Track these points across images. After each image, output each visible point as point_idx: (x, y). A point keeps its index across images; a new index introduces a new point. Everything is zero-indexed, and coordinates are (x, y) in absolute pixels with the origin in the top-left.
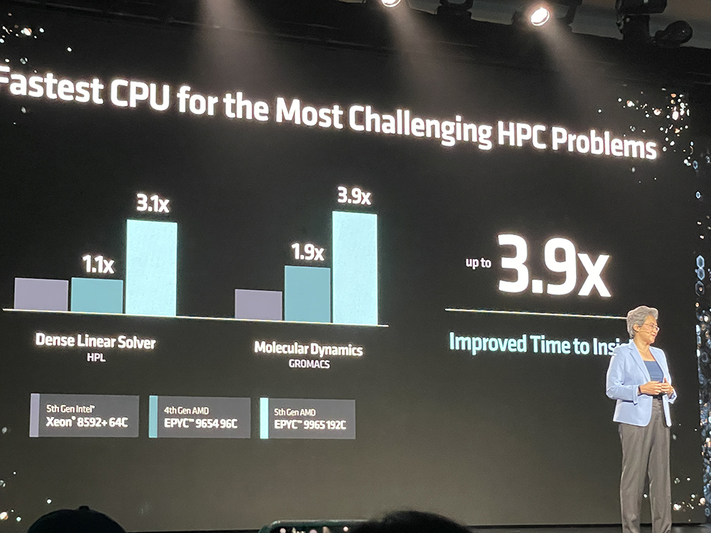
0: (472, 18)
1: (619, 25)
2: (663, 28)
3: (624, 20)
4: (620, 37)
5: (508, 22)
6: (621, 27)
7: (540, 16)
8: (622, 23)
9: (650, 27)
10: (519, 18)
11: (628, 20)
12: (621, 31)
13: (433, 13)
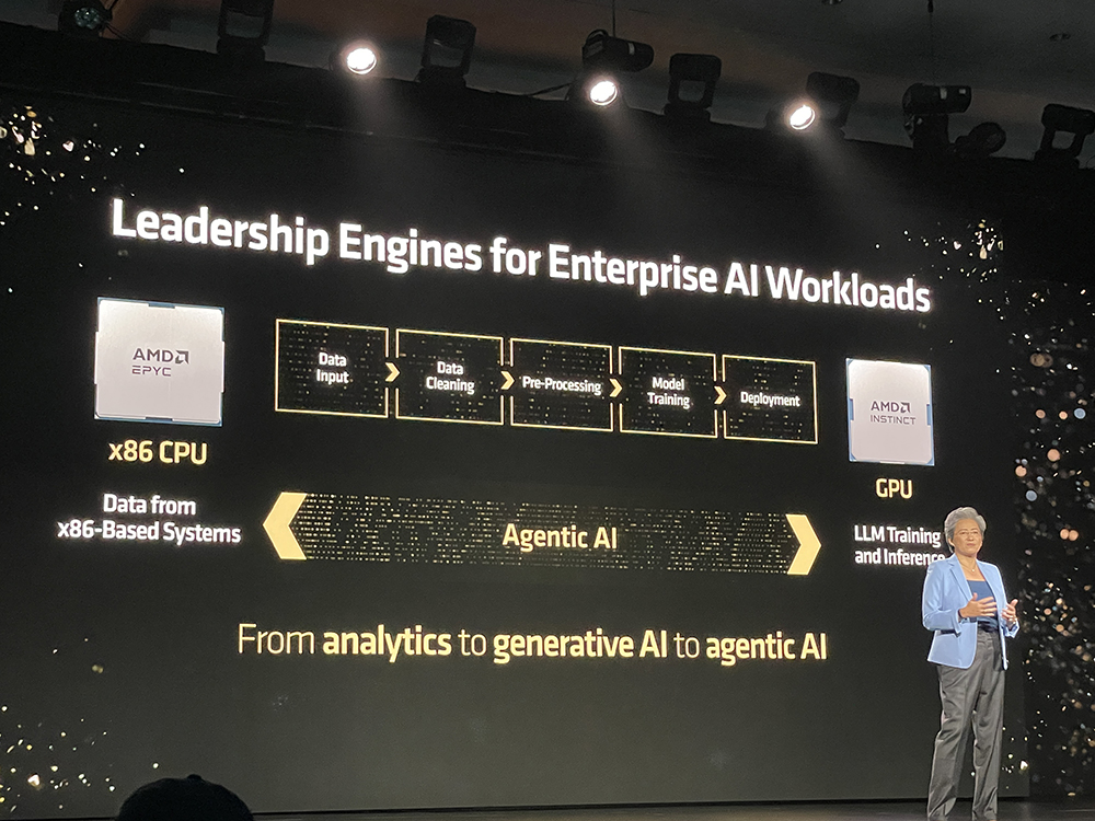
0: (712, 120)
1: (908, 128)
2: (966, 133)
3: (916, 120)
4: (909, 144)
5: (760, 125)
6: (911, 131)
7: (802, 117)
8: (912, 125)
9: (949, 130)
10: (775, 118)
11: (920, 121)
12: (911, 137)
13: (659, 113)
